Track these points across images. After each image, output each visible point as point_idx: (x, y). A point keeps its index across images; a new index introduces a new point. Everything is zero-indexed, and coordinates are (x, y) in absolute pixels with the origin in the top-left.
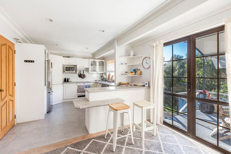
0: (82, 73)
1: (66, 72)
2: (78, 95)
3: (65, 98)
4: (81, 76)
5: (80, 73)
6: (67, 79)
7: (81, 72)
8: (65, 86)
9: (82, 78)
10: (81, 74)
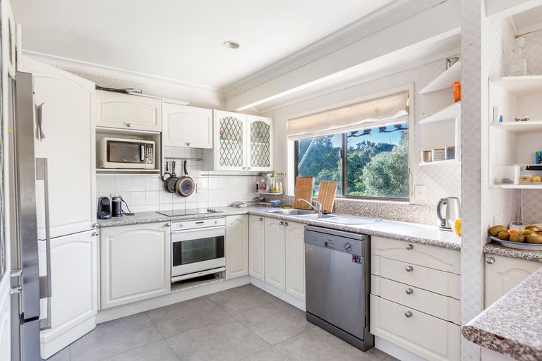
0: (178, 172)
1: (107, 164)
2: (174, 280)
3: (109, 303)
4: (176, 186)
5: (170, 171)
6: (114, 204)
7: (174, 166)
8: (106, 241)
9: (180, 194)
10: (172, 176)
